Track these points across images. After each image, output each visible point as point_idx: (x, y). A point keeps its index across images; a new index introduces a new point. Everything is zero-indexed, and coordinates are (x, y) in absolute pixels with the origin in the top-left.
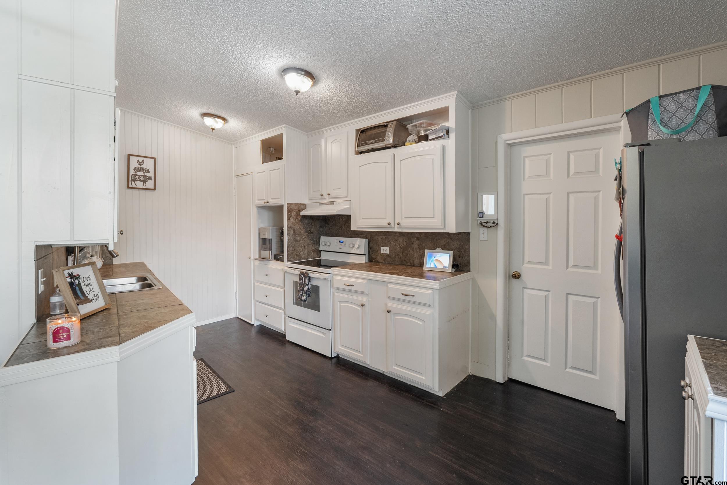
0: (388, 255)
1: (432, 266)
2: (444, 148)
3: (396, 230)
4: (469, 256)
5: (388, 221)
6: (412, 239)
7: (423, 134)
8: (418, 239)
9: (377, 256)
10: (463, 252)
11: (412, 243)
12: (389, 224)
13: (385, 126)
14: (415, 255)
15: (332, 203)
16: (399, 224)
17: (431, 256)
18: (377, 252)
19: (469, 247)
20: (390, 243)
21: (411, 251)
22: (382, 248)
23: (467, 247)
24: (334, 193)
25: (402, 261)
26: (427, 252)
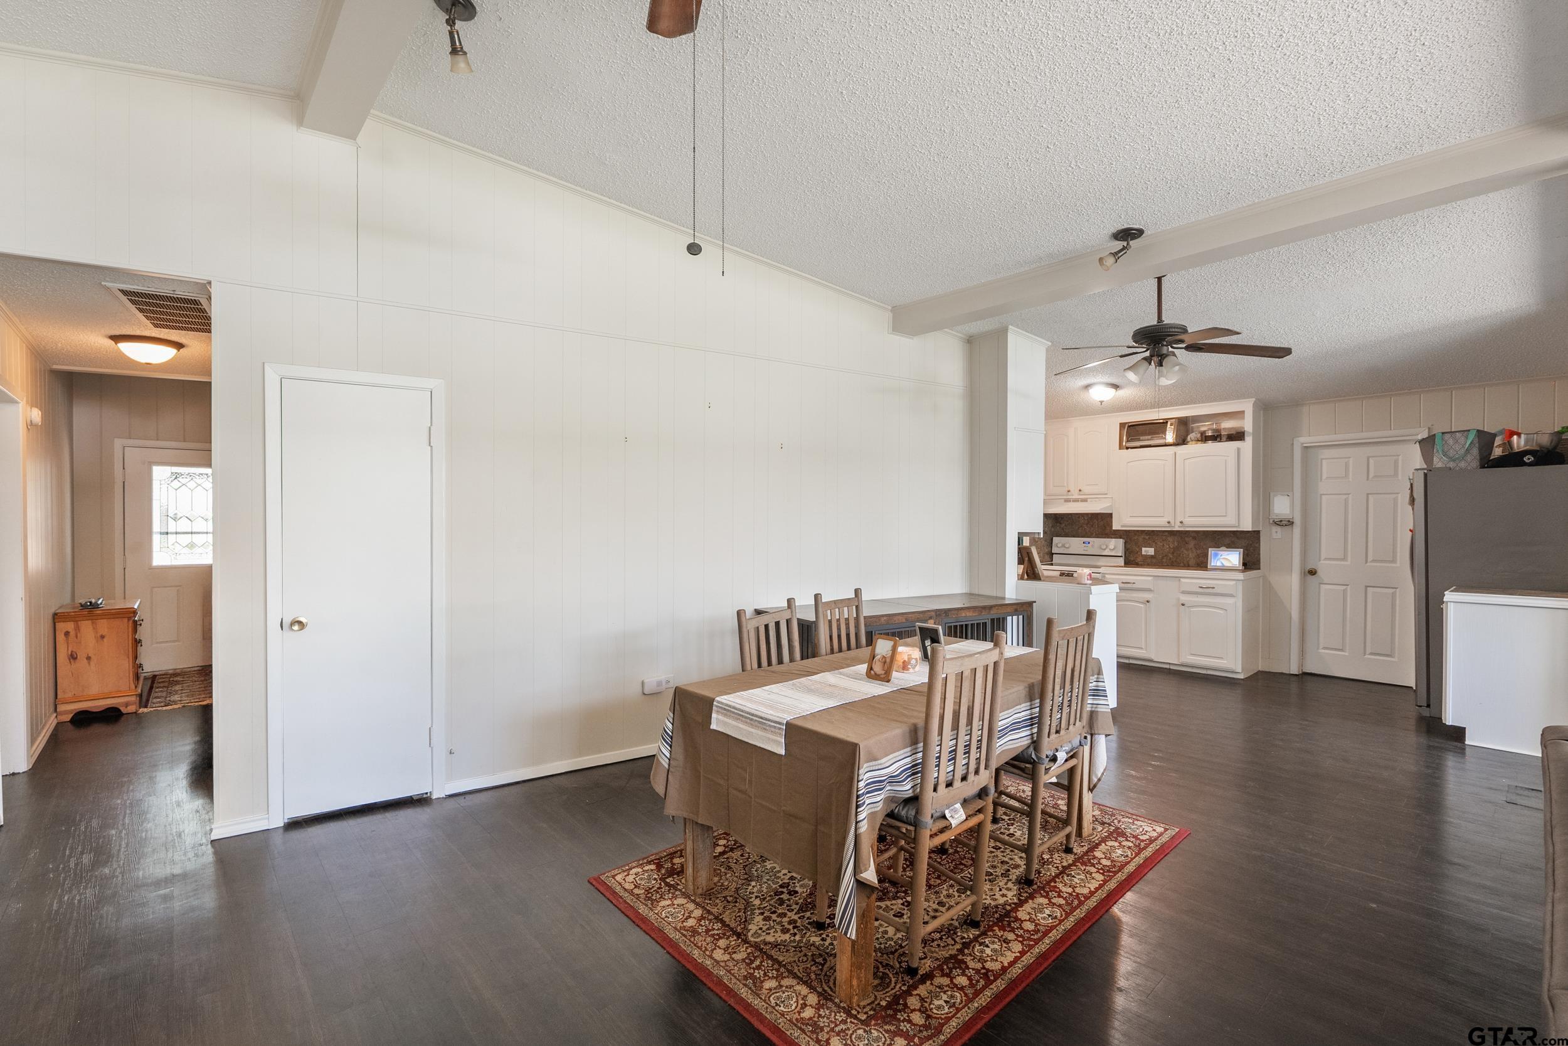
0: (1152, 557)
1: (1219, 564)
2: (1239, 449)
3: (1177, 529)
4: (1259, 554)
5: (1167, 520)
6: (1187, 539)
7: (1210, 434)
8: (1194, 538)
9: (1136, 557)
10: (1252, 551)
11: (1187, 543)
12: (1169, 523)
13: (1165, 423)
14: (1190, 555)
15: (1085, 500)
16: (1181, 522)
17: (1216, 555)
18: (1137, 553)
19: (1260, 545)
20: (1156, 543)
21: (1185, 551)
22: (1143, 549)
23: (1257, 545)
24: (1086, 489)
25: (1172, 562)
26: (1211, 551)
